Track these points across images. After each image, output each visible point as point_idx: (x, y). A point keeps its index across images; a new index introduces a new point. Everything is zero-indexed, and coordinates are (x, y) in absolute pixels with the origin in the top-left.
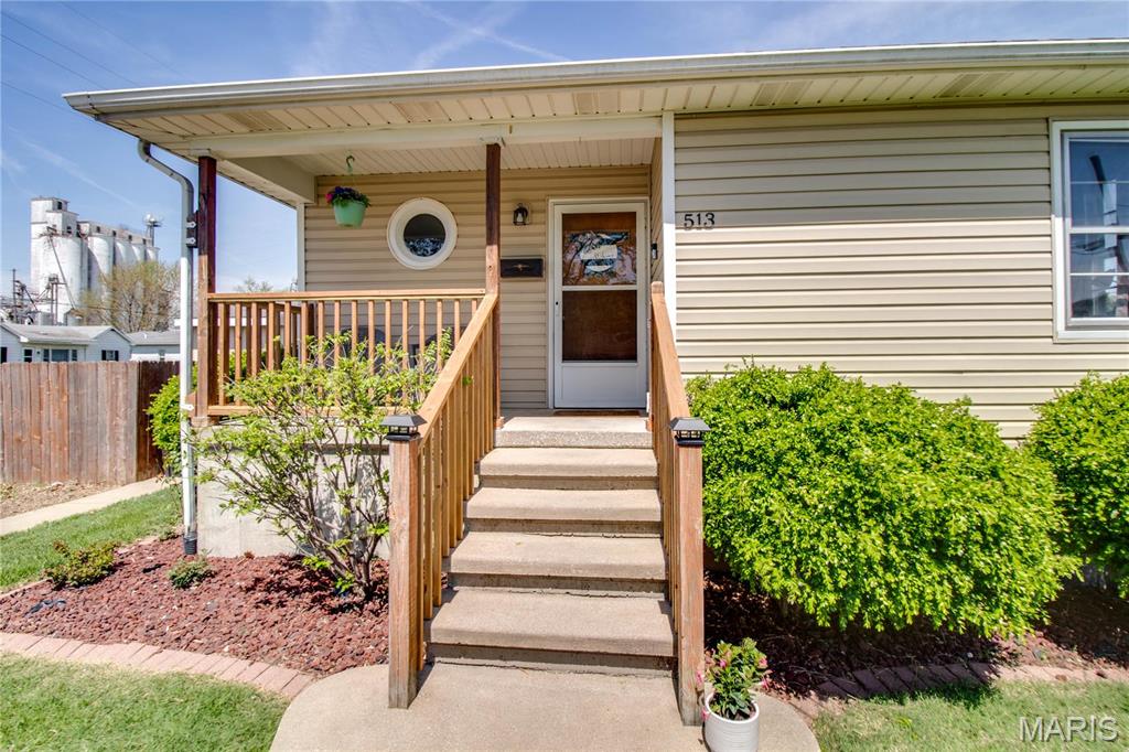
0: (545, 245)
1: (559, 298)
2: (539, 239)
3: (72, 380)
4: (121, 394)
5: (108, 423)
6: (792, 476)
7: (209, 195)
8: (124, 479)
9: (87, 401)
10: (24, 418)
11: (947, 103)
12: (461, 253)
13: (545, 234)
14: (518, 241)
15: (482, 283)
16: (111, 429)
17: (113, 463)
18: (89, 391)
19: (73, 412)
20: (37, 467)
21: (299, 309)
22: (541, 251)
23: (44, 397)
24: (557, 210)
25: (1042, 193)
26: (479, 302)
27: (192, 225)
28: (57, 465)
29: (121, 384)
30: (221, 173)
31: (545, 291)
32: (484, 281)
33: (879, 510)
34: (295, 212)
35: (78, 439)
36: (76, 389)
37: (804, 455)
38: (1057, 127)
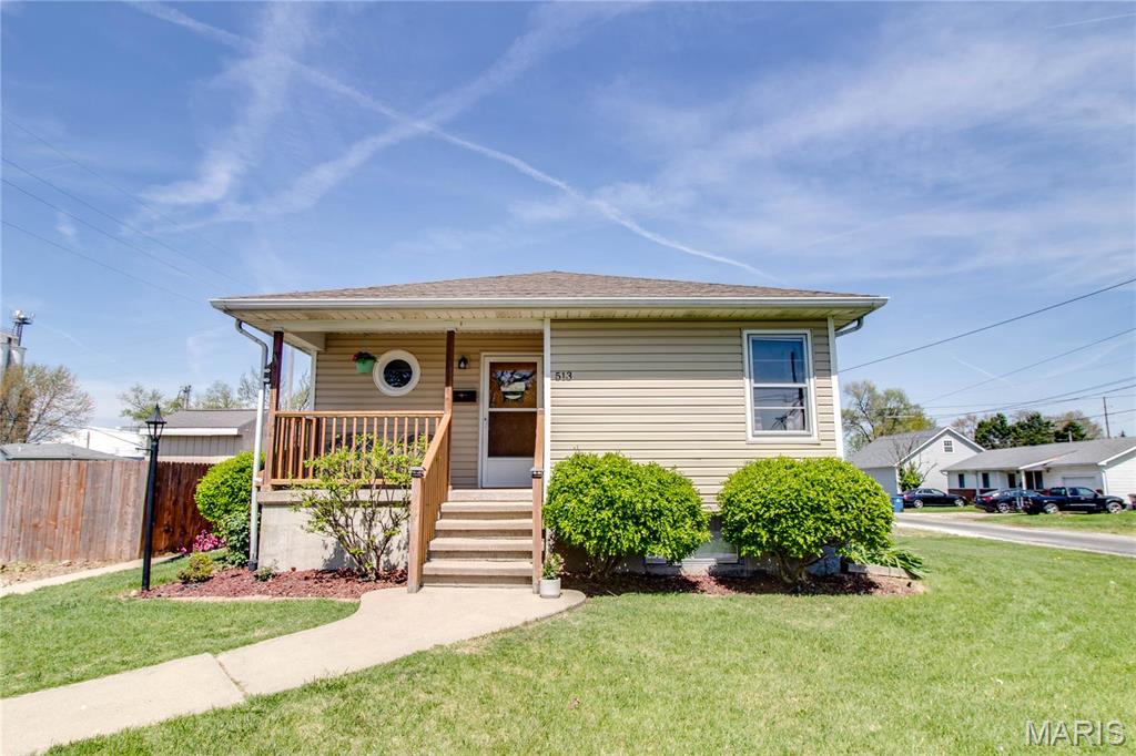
0: (478, 382)
1: (487, 416)
2: (474, 378)
3: (90, 475)
4: (132, 488)
5: (118, 511)
6: (581, 493)
7: (278, 353)
8: (128, 557)
9: (102, 493)
10: (43, 507)
11: (689, 319)
12: (423, 386)
13: (479, 375)
14: (462, 378)
15: (441, 406)
16: (121, 516)
17: (119, 543)
18: (104, 485)
19: (88, 502)
20: (50, 548)
21: (311, 421)
22: (476, 385)
23: (63, 490)
24: (486, 360)
25: (739, 366)
26: (440, 418)
27: (268, 371)
28: (68, 546)
29: (133, 478)
30: (288, 343)
31: (478, 411)
32: (443, 404)
33: (611, 503)
34: (310, 358)
35: (90, 524)
36: (93, 483)
37: (587, 485)
38: (745, 332)
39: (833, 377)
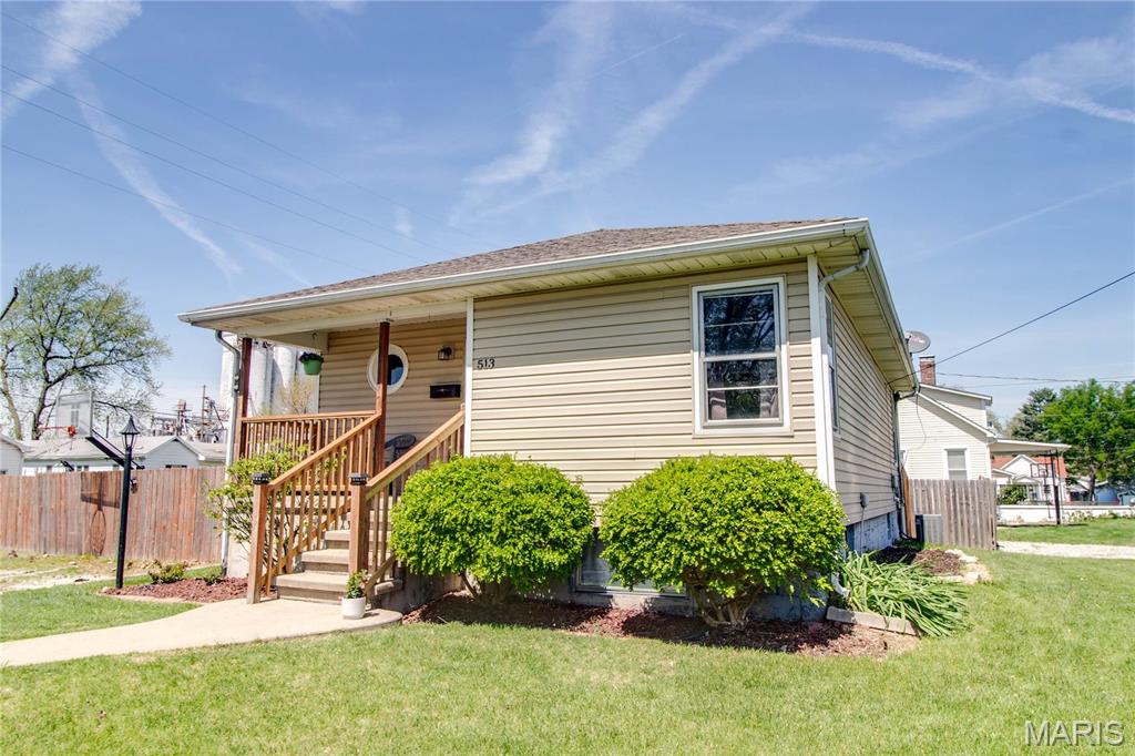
0: (462, 375)
2: (457, 370)
7: (246, 360)
12: (409, 381)
14: (444, 372)
22: (460, 378)
25: (687, 336)
27: (238, 377)
38: (695, 290)
39: (813, 340)
